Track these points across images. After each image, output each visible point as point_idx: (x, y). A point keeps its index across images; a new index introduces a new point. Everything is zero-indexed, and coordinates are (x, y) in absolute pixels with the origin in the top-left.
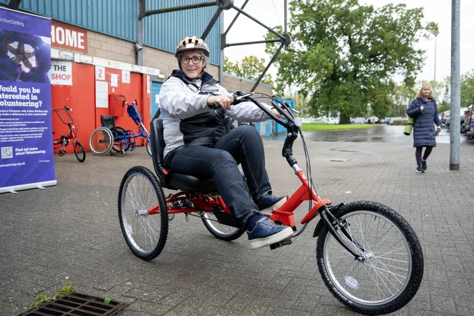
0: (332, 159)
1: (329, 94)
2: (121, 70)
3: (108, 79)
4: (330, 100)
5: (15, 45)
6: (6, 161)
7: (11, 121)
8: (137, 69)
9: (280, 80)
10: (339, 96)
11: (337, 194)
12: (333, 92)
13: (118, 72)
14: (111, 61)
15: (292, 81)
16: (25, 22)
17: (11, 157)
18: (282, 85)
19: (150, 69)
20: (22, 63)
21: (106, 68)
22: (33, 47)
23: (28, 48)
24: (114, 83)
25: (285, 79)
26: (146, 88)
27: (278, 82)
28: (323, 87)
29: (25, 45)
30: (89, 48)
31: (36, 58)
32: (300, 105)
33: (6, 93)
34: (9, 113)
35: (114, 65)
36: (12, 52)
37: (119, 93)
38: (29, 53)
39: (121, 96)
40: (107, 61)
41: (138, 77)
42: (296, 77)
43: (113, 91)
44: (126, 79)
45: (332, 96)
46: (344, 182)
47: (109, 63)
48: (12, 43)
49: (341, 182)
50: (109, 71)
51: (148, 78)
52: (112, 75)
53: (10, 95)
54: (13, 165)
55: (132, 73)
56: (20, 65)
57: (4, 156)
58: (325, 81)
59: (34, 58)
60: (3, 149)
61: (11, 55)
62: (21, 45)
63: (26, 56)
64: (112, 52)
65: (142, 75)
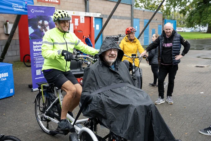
0: (198, 65)
1: (201, 13)
2: (80, 16)
3: (73, 22)
4: (201, 17)
5: (41, 22)
6: (39, 76)
7: (40, 58)
8: (88, 14)
9: (169, 5)
10: (208, 15)
11: (196, 94)
12: (203, 11)
13: (78, 17)
14: (75, 12)
15: (176, 5)
16: (44, 10)
17: (40, 74)
18: (169, 8)
19: (94, 13)
20: (44, 30)
21: (72, 16)
22: (48, 22)
23: (46, 23)
24: (77, 23)
25: (171, 4)
26: (93, 25)
27: (167, 6)
28: (197, 9)
29: (45, 21)
30: (61, 2)
31: (49, 27)
32: (181, 18)
33: (38, 45)
34: (39, 54)
35: (76, 13)
36: (40, 25)
37: (79, 29)
38: (46, 25)
39: (80, 30)
40: (73, 12)
41: (89, 19)
42: (179, 3)
43: (76, 28)
44: (83, 21)
45: (203, 15)
46: (201, 85)
47: (74, 13)
48: (39, 21)
49: (199, 85)
50: (74, 17)
51: (94, 18)
52: (76, 19)
53: (39, 46)
54: (41, 78)
55: (85, 17)
56: (43, 31)
57: (37, 74)
58: (199, 4)
59: (48, 27)
60: (37, 71)
61: (39, 27)
62: (43, 22)
63: (45, 26)
64: (73, 3)
65: (90, 17)
